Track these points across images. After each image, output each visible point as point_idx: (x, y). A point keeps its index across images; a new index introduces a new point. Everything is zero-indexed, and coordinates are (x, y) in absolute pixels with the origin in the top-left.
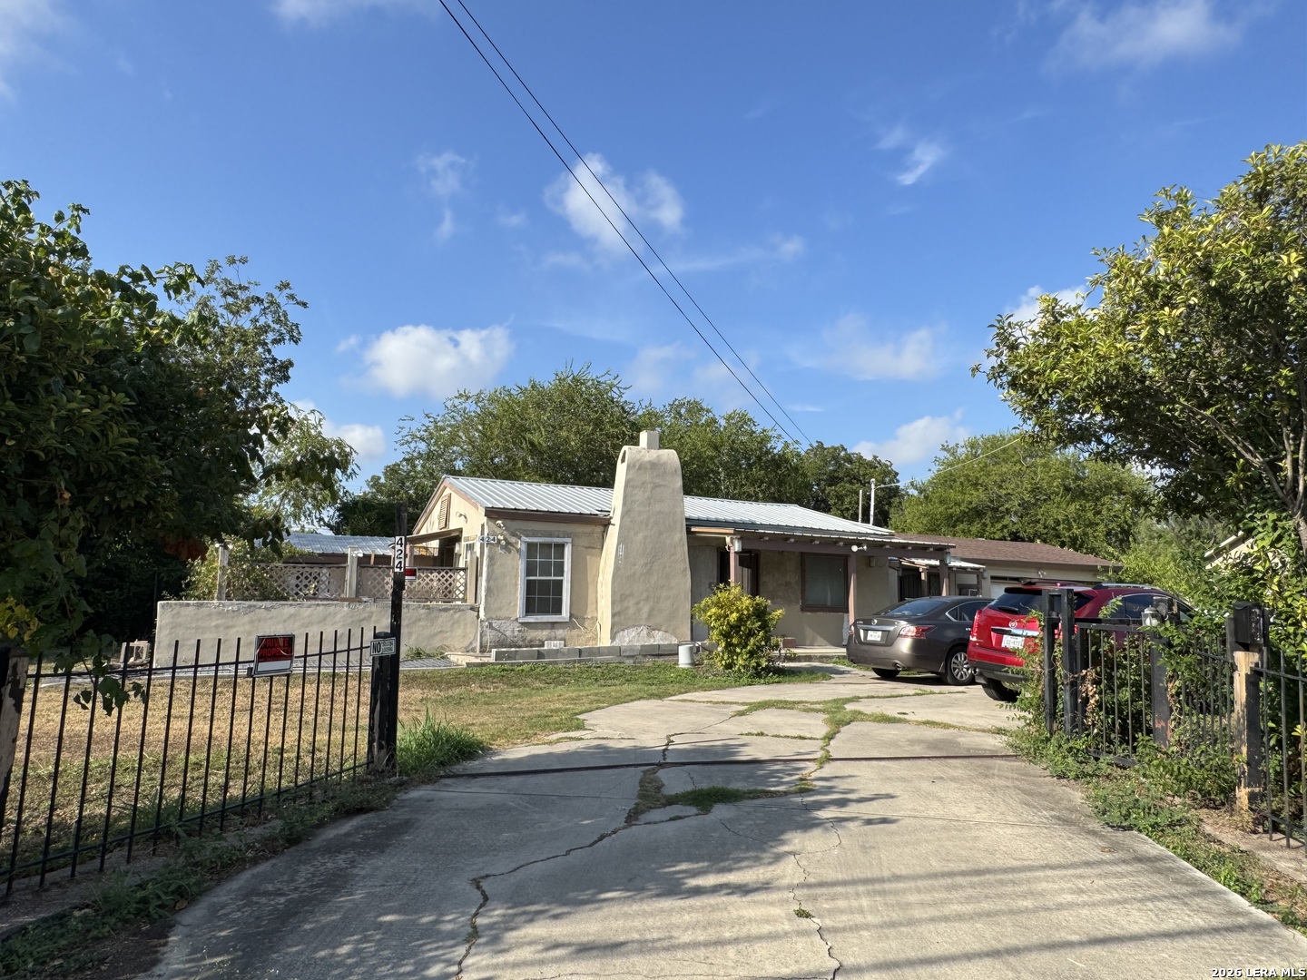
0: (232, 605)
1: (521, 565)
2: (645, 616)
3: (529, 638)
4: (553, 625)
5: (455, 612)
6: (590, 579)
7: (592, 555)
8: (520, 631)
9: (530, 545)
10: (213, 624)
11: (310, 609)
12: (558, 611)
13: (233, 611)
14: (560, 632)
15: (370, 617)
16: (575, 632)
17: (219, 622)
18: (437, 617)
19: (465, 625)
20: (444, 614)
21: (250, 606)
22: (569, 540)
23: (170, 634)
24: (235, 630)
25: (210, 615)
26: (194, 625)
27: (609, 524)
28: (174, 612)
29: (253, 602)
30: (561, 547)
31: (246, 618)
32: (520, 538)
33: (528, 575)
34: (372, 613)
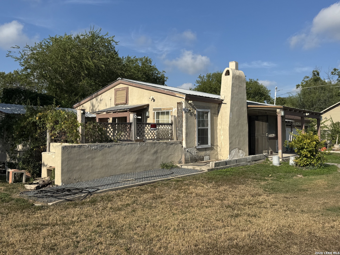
0: (94, 145)
1: (196, 121)
2: (237, 144)
3: (199, 155)
4: (206, 149)
5: (175, 145)
6: (215, 128)
7: (215, 116)
8: (197, 152)
9: (198, 112)
10: (87, 157)
11: (126, 146)
12: (207, 143)
13: (95, 149)
14: (208, 152)
15: (147, 149)
16: (212, 152)
17: (89, 155)
18: (169, 148)
19: (178, 151)
20: (171, 146)
21: (102, 146)
22: (209, 110)
23: (67, 164)
24: (96, 160)
25: (85, 152)
26: (78, 158)
27: (222, 103)
28: (69, 151)
29: (103, 144)
30: (207, 113)
31: (100, 153)
32: (196, 110)
33: (198, 127)
34: (148, 147)
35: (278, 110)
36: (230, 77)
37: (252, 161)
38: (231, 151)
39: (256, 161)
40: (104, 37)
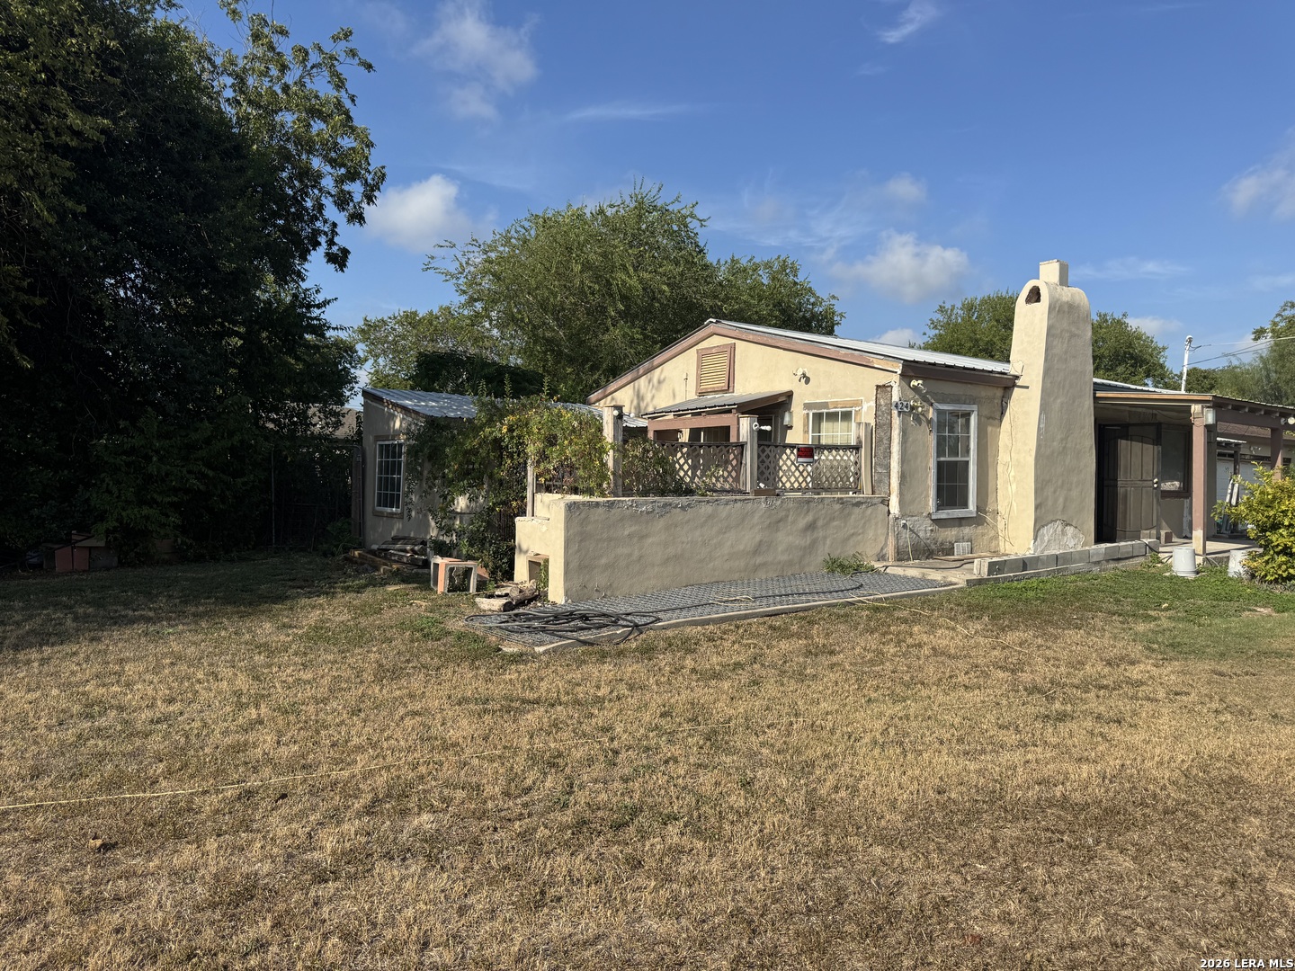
0: (646, 503)
1: (932, 440)
2: (1060, 508)
3: (940, 540)
4: (961, 522)
5: (867, 507)
6: (990, 460)
7: (992, 425)
8: (932, 530)
9: (939, 412)
10: (626, 533)
11: (728, 507)
12: (965, 505)
13: (648, 513)
14: (967, 530)
15: (787, 516)
16: (980, 530)
17: (633, 529)
18: (849, 514)
19: (876, 524)
20: (857, 510)
21: (665, 505)
22: (975, 407)
23: (579, 551)
24: (650, 540)
25: (622, 520)
26: (605, 536)
27: (1014, 385)
28: (583, 515)
29: (669, 499)
30: (967, 415)
31: (661, 523)
32: (932, 405)
33: (938, 457)
34: (788, 510)
35: (1195, 408)
36: (1042, 307)
37: (1108, 561)
38: (1039, 529)
39: (1119, 560)
40: (670, 208)
